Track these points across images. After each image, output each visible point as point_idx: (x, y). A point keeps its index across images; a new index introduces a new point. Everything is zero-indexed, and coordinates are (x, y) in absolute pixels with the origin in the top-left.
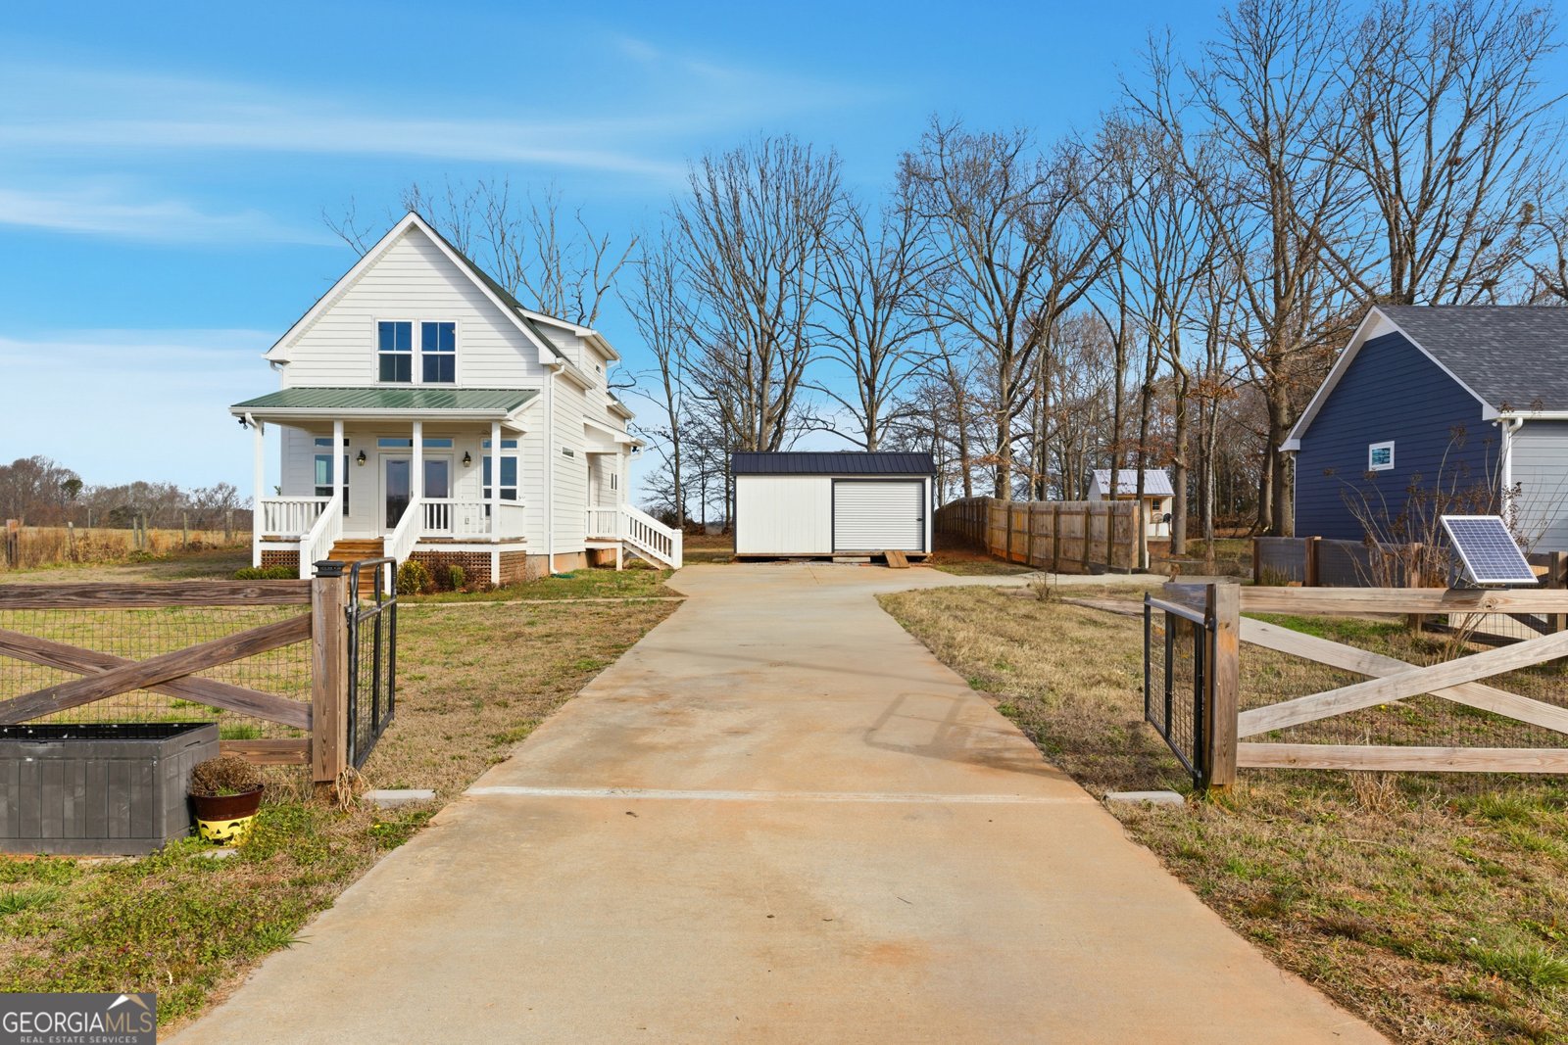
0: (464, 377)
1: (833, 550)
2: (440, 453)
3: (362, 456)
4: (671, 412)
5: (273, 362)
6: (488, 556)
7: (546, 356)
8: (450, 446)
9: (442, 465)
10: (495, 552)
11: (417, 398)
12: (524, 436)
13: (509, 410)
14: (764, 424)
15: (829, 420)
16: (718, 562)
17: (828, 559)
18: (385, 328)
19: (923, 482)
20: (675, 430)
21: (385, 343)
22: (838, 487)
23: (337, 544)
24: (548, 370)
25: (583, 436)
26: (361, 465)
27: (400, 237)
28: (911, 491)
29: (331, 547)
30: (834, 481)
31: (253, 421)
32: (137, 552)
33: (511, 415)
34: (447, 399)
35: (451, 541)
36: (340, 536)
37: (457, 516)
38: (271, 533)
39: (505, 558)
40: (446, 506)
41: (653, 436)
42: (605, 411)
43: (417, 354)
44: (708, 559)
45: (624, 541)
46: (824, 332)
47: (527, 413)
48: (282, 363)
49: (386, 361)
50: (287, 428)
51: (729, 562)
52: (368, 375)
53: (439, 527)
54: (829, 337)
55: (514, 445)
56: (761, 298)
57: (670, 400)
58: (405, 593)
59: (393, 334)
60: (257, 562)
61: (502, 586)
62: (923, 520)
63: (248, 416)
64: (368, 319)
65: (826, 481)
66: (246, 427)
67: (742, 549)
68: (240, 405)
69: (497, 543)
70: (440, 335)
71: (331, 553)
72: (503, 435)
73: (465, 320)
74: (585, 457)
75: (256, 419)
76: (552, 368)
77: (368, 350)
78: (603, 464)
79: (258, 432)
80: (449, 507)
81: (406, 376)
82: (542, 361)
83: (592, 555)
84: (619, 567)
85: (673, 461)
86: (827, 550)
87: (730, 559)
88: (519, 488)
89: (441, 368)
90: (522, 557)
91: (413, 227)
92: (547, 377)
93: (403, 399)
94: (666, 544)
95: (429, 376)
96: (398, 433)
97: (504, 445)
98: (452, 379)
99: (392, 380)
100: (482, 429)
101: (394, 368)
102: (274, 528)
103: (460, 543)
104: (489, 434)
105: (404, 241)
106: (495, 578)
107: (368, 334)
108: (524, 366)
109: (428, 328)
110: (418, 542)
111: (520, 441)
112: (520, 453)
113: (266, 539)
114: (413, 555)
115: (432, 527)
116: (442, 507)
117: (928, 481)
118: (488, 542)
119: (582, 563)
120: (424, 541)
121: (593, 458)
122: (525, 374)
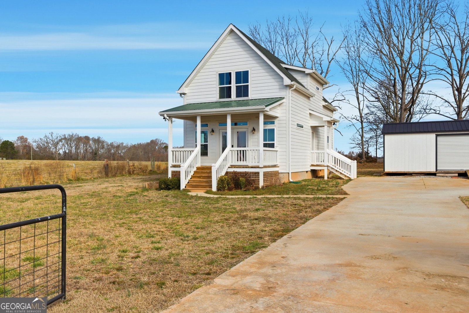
0: (252, 94)
1: (437, 170)
2: (241, 128)
3: (213, 131)
4: (359, 109)
5: (181, 94)
6: (258, 173)
7: (287, 81)
8: (247, 125)
9: (245, 133)
10: (261, 172)
11: (233, 104)
12: (278, 119)
13: (266, 106)
14: (403, 111)
15: (437, 109)
16: (376, 176)
17: (434, 174)
18: (221, 76)
20: (361, 117)
21: (221, 83)
22: (439, 138)
23: (198, 168)
24: (288, 88)
25: (309, 119)
26: (212, 135)
27: (226, 36)
29: (195, 169)
30: (437, 136)
31: (168, 118)
32: (151, 170)
33: (267, 109)
34: (246, 103)
35: (247, 167)
36: (199, 165)
37: (249, 155)
38: (174, 164)
39: (265, 174)
41: (351, 120)
42: (322, 108)
43: (233, 86)
44: (371, 174)
45: (328, 166)
46: (435, 68)
47: (279, 108)
48: (184, 94)
49: (221, 89)
50: (185, 121)
51: (381, 176)
52: (214, 96)
53: (240, 160)
54: (437, 70)
55: (273, 123)
56: (401, 54)
57: (359, 104)
58: (221, 190)
59: (225, 78)
60: (170, 175)
61: (263, 187)
63: (165, 116)
64: (215, 73)
65: (433, 136)
66: (166, 120)
67: (387, 169)
68: (163, 111)
69: (262, 168)
70: (243, 76)
71: (195, 172)
72: (264, 119)
73: (253, 69)
74: (310, 128)
75: (169, 117)
76: (290, 87)
77: (215, 86)
78: (320, 131)
79: (170, 122)
80: (247, 152)
81: (229, 96)
82: (285, 84)
83: (314, 173)
84: (326, 178)
85: (360, 131)
86: (433, 170)
87: (382, 174)
88: (275, 142)
89: (243, 91)
90: (277, 173)
91: (232, 31)
92: (288, 91)
93: (228, 105)
94: (349, 167)
95: (238, 96)
97: (265, 123)
98: (248, 96)
99: (224, 98)
100: (255, 116)
101: (225, 92)
102: (178, 162)
104: (258, 118)
105: (229, 38)
106: (261, 184)
107: (215, 79)
108: (278, 87)
109: (238, 74)
110: (229, 167)
111: (276, 121)
112: (275, 127)
113: (174, 166)
114: (227, 173)
118: (258, 167)
119: (309, 176)
120: (232, 166)
121: (315, 129)
122: (278, 90)
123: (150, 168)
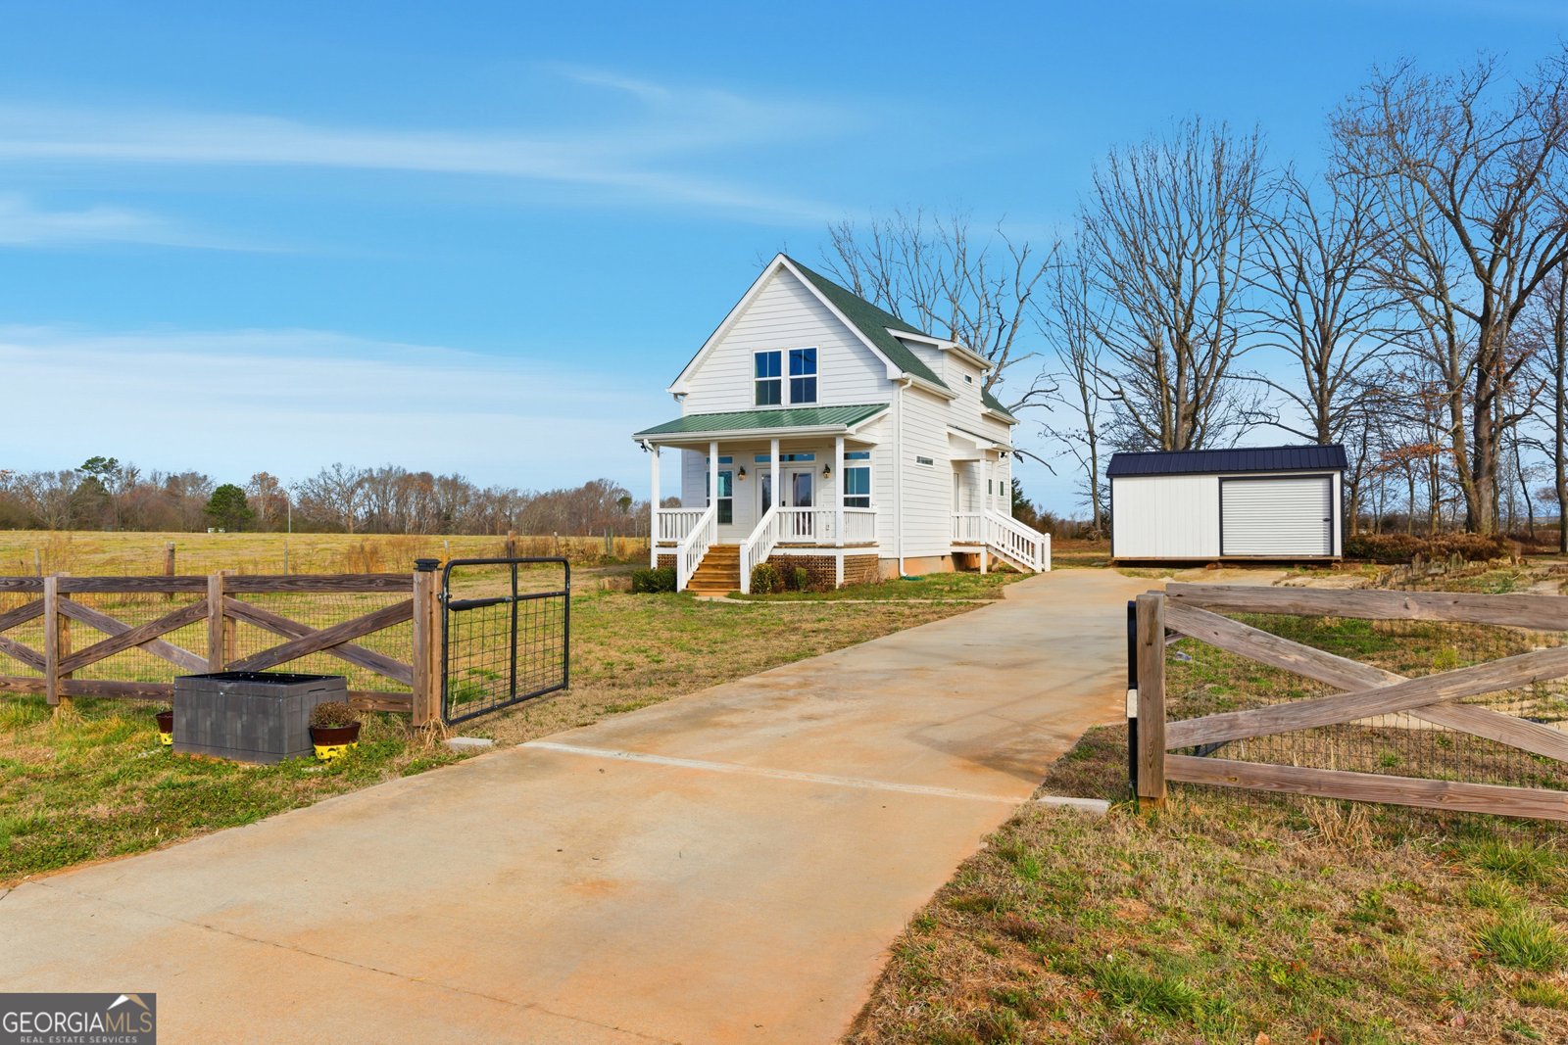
0: (824, 397)
1: (1221, 555)
2: (800, 467)
3: (743, 472)
4: (1087, 415)
5: (676, 395)
6: (833, 559)
7: (893, 370)
8: (813, 459)
9: (807, 476)
10: (840, 556)
11: (786, 417)
12: (876, 448)
13: (849, 425)
14: (1180, 422)
16: (1096, 566)
17: (1216, 564)
18: (760, 358)
19: (1330, 478)
20: (1091, 432)
21: (761, 372)
22: (1226, 486)
23: (711, 549)
24: (896, 385)
25: (947, 445)
26: (741, 479)
27: (771, 277)
28: (1317, 487)
29: (706, 551)
30: (1222, 481)
31: (650, 446)
32: (605, 556)
33: (852, 429)
34: (809, 418)
35: (812, 546)
36: (714, 542)
37: (820, 522)
38: (664, 539)
39: (849, 562)
40: (810, 513)
42: (980, 419)
43: (785, 378)
45: (988, 546)
46: (1266, 317)
47: (878, 426)
48: (683, 394)
49: (760, 386)
50: (686, 451)
51: (1105, 566)
52: (745, 399)
54: (1273, 322)
55: (866, 456)
56: (1176, 288)
57: (1086, 402)
58: (759, 592)
59: (767, 363)
60: (654, 564)
62: (1330, 520)
63: (646, 442)
64: (747, 352)
65: (1214, 480)
66: (646, 451)
67: (1120, 552)
68: (641, 433)
69: (841, 548)
70: (805, 360)
71: (705, 556)
72: (846, 448)
73: (825, 345)
74: (950, 465)
75: (654, 444)
76: (901, 382)
77: (747, 378)
78: (976, 470)
79: (655, 455)
80: (812, 515)
81: (777, 400)
82: (890, 376)
83: (962, 560)
84: (984, 572)
85: (1090, 464)
86: (1214, 555)
87: (1109, 563)
88: (872, 496)
89: (805, 391)
90: (874, 561)
91: (782, 267)
92: (896, 392)
93: (774, 419)
94: (1029, 546)
95: (795, 399)
96: (760, 449)
97: (847, 457)
98: (814, 399)
99: (766, 403)
100: (829, 443)
101: (768, 392)
102: (672, 536)
103: (821, 547)
104: (833, 447)
105: (776, 280)
106: (840, 579)
107: (746, 365)
108: (875, 383)
109: (795, 355)
110: (775, 547)
111: (872, 452)
112: (872, 464)
113: (662, 545)
114: (771, 559)
115: (798, 533)
116: (807, 515)
117: (1337, 477)
118: (834, 547)
119: (949, 566)
120: (781, 545)
121: (962, 467)
122: (875, 390)
123: (602, 551)
